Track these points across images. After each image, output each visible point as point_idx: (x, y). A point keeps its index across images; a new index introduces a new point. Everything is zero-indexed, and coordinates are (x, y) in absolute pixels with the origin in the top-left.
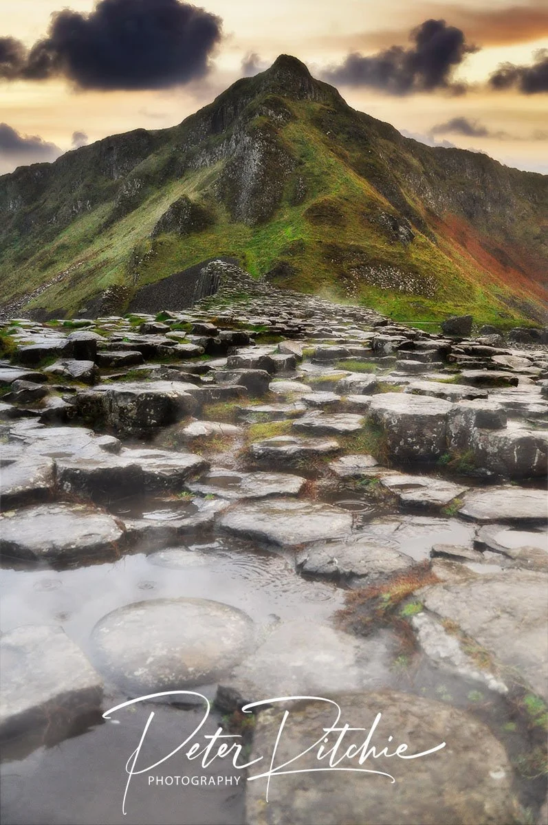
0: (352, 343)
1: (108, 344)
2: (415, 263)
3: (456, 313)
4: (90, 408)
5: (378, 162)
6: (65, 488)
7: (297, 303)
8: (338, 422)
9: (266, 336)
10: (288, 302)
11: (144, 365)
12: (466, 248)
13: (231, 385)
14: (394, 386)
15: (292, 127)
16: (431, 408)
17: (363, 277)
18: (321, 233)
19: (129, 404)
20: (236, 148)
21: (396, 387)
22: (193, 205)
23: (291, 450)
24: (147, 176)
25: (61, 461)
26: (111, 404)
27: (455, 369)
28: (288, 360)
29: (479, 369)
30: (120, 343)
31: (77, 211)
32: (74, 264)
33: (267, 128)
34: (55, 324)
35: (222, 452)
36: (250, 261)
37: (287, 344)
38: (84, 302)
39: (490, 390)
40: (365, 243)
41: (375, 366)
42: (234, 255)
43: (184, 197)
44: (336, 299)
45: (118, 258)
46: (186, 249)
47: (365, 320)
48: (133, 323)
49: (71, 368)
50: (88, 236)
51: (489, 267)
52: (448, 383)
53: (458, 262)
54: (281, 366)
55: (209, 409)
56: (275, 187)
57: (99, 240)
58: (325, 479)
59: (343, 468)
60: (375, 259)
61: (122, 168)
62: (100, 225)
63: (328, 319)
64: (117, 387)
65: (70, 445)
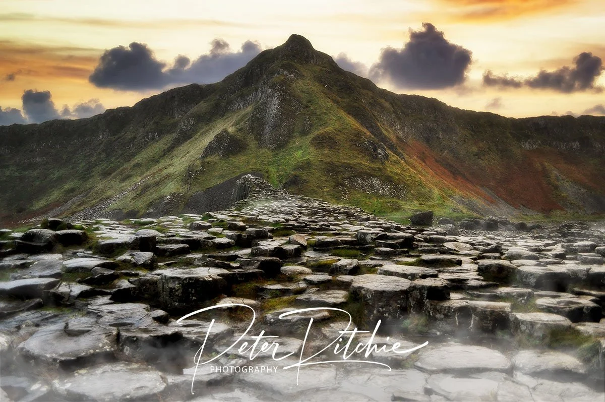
0: (344, 234)
1: (165, 239)
2: (390, 174)
3: (420, 210)
4: (148, 288)
5: (362, 106)
6: (125, 351)
7: (305, 205)
8: (329, 297)
9: (281, 231)
10: (299, 204)
11: (190, 255)
12: (425, 163)
13: (252, 269)
14: (371, 268)
15: (300, 82)
16: (396, 285)
17: (353, 185)
18: (323, 155)
19: (177, 285)
20: (262, 96)
21: (372, 270)
22: (231, 136)
23: (294, 318)
24: (199, 116)
25: (124, 330)
26: (163, 286)
27: (417, 254)
28: (296, 249)
29: (434, 253)
30: (174, 238)
31: (148, 140)
32: (145, 178)
33: (283, 83)
34: (128, 223)
35: (244, 321)
36: (272, 175)
37: (295, 237)
38: (150, 205)
39: (441, 269)
40: (353, 162)
41: (359, 253)
42: (260, 171)
43: (225, 130)
44: (334, 201)
45: (177, 173)
46: (226, 167)
47: (355, 216)
48: (185, 221)
49: (137, 258)
50: (156, 158)
51: (442, 177)
52: (410, 265)
53: (420, 173)
54: (291, 254)
55: (236, 288)
56: (289, 123)
57: (163, 161)
58: (318, 341)
59: (332, 332)
60: (361, 172)
61: (181, 110)
62: (164, 150)
63: (328, 216)
64: (169, 272)
65: (131, 317)
